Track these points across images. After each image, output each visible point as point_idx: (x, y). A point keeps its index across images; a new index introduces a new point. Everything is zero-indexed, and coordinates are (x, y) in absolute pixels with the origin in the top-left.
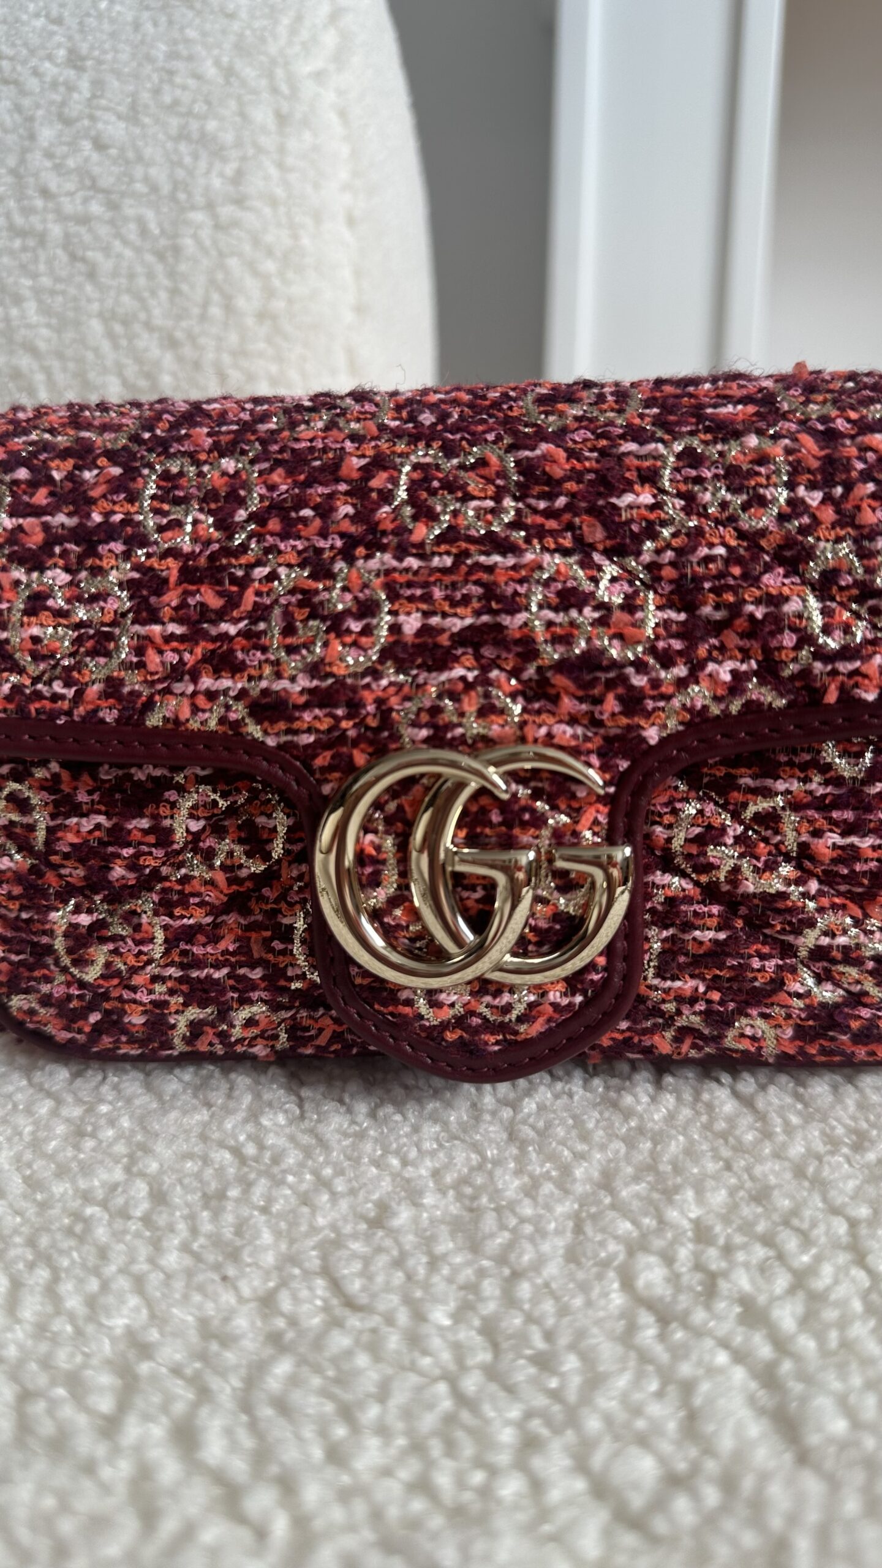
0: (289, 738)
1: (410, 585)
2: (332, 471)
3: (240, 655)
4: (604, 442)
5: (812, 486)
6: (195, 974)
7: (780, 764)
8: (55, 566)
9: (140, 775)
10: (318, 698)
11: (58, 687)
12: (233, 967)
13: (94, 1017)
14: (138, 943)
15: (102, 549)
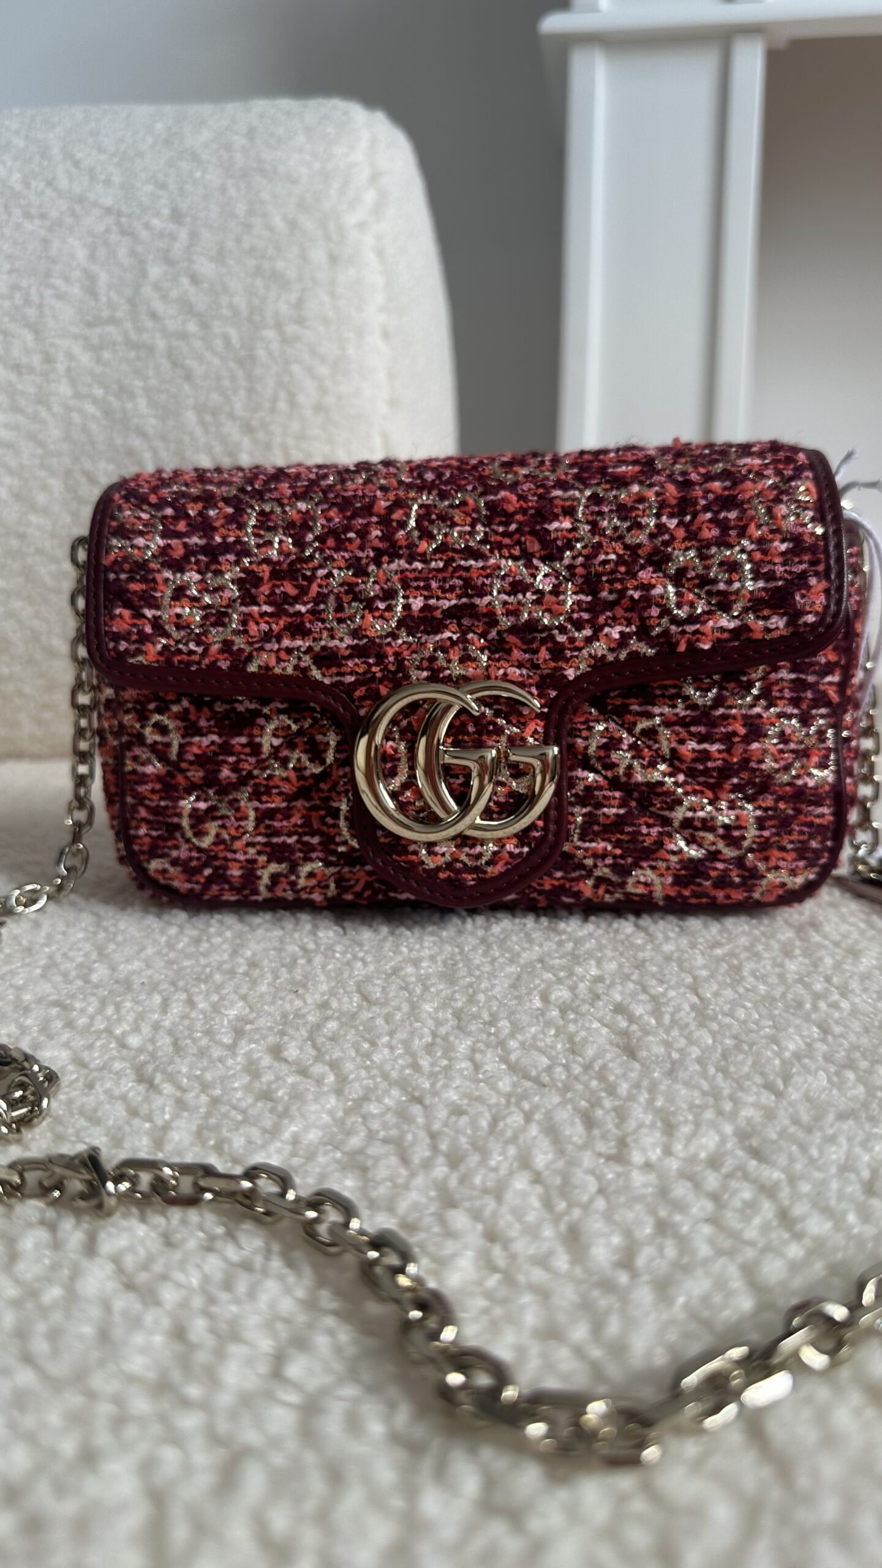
0: (338, 678)
1: (416, 579)
2: (368, 509)
3: (308, 625)
4: (541, 491)
5: (671, 516)
6: (275, 840)
7: (657, 696)
8: (192, 569)
9: (241, 708)
10: (357, 652)
11: (192, 646)
12: (300, 835)
13: (207, 872)
14: (237, 819)
15: (221, 559)
